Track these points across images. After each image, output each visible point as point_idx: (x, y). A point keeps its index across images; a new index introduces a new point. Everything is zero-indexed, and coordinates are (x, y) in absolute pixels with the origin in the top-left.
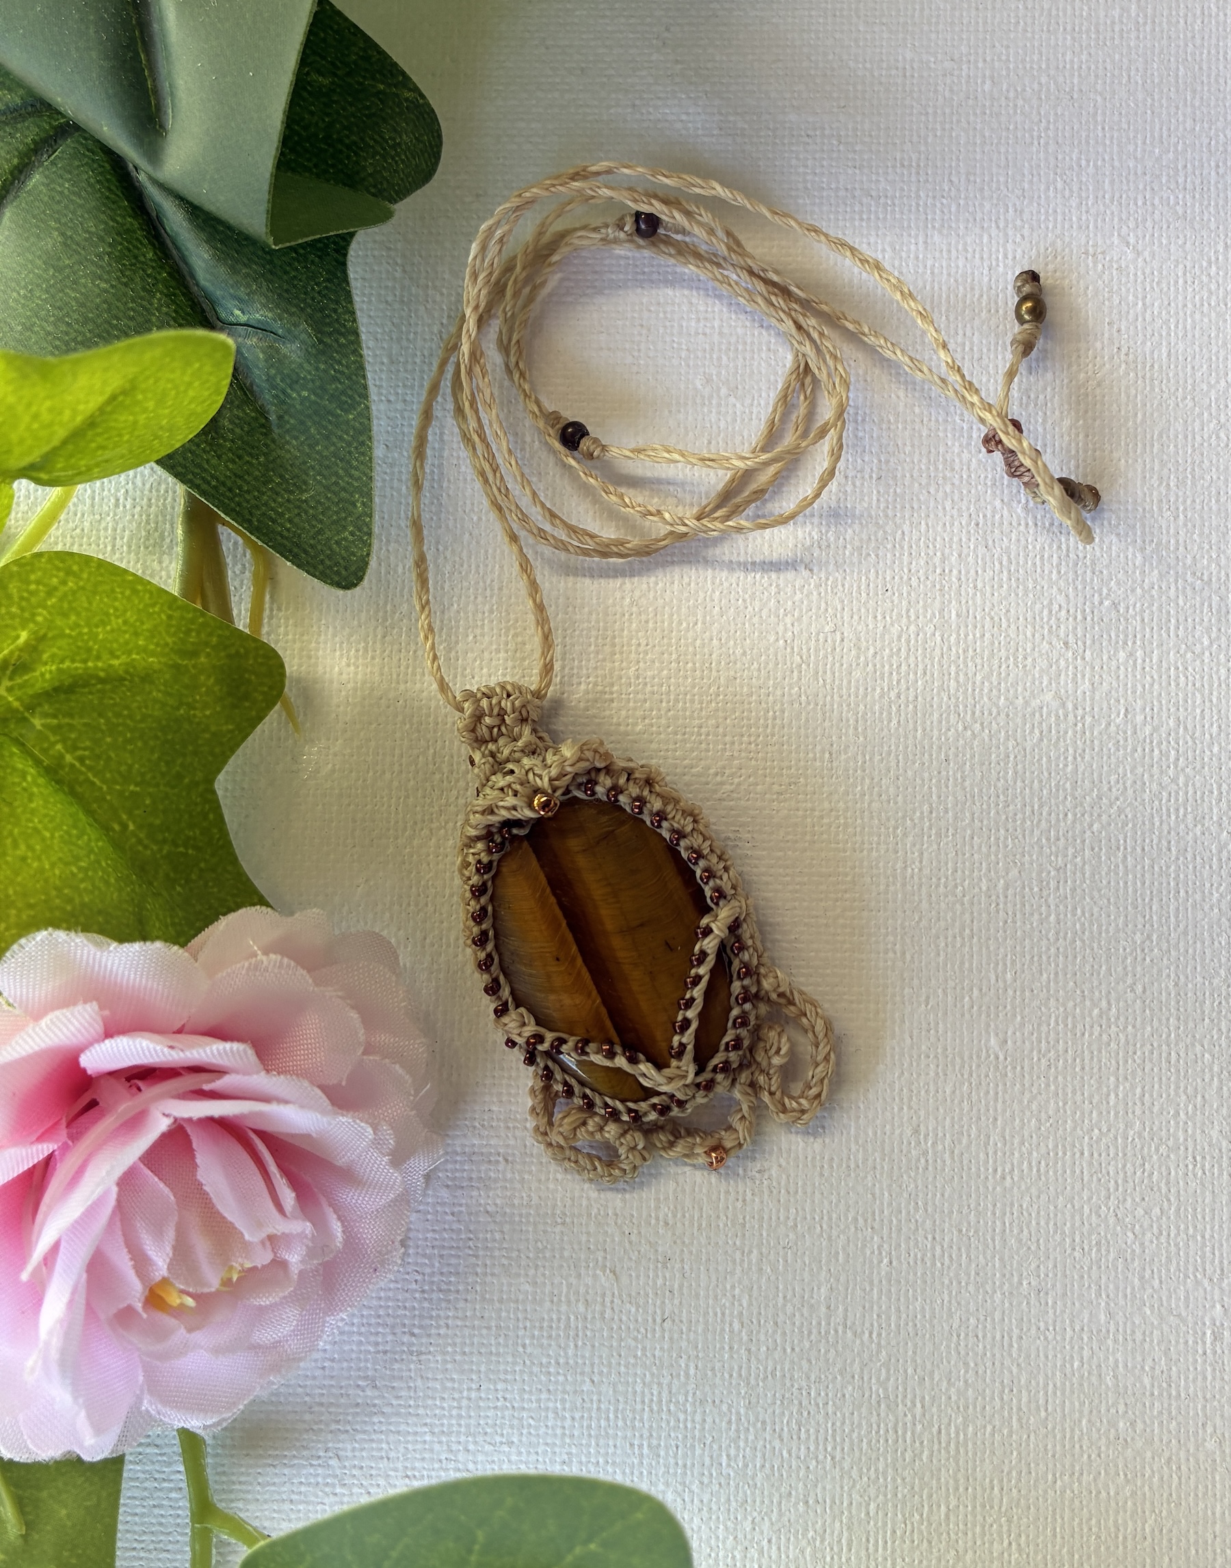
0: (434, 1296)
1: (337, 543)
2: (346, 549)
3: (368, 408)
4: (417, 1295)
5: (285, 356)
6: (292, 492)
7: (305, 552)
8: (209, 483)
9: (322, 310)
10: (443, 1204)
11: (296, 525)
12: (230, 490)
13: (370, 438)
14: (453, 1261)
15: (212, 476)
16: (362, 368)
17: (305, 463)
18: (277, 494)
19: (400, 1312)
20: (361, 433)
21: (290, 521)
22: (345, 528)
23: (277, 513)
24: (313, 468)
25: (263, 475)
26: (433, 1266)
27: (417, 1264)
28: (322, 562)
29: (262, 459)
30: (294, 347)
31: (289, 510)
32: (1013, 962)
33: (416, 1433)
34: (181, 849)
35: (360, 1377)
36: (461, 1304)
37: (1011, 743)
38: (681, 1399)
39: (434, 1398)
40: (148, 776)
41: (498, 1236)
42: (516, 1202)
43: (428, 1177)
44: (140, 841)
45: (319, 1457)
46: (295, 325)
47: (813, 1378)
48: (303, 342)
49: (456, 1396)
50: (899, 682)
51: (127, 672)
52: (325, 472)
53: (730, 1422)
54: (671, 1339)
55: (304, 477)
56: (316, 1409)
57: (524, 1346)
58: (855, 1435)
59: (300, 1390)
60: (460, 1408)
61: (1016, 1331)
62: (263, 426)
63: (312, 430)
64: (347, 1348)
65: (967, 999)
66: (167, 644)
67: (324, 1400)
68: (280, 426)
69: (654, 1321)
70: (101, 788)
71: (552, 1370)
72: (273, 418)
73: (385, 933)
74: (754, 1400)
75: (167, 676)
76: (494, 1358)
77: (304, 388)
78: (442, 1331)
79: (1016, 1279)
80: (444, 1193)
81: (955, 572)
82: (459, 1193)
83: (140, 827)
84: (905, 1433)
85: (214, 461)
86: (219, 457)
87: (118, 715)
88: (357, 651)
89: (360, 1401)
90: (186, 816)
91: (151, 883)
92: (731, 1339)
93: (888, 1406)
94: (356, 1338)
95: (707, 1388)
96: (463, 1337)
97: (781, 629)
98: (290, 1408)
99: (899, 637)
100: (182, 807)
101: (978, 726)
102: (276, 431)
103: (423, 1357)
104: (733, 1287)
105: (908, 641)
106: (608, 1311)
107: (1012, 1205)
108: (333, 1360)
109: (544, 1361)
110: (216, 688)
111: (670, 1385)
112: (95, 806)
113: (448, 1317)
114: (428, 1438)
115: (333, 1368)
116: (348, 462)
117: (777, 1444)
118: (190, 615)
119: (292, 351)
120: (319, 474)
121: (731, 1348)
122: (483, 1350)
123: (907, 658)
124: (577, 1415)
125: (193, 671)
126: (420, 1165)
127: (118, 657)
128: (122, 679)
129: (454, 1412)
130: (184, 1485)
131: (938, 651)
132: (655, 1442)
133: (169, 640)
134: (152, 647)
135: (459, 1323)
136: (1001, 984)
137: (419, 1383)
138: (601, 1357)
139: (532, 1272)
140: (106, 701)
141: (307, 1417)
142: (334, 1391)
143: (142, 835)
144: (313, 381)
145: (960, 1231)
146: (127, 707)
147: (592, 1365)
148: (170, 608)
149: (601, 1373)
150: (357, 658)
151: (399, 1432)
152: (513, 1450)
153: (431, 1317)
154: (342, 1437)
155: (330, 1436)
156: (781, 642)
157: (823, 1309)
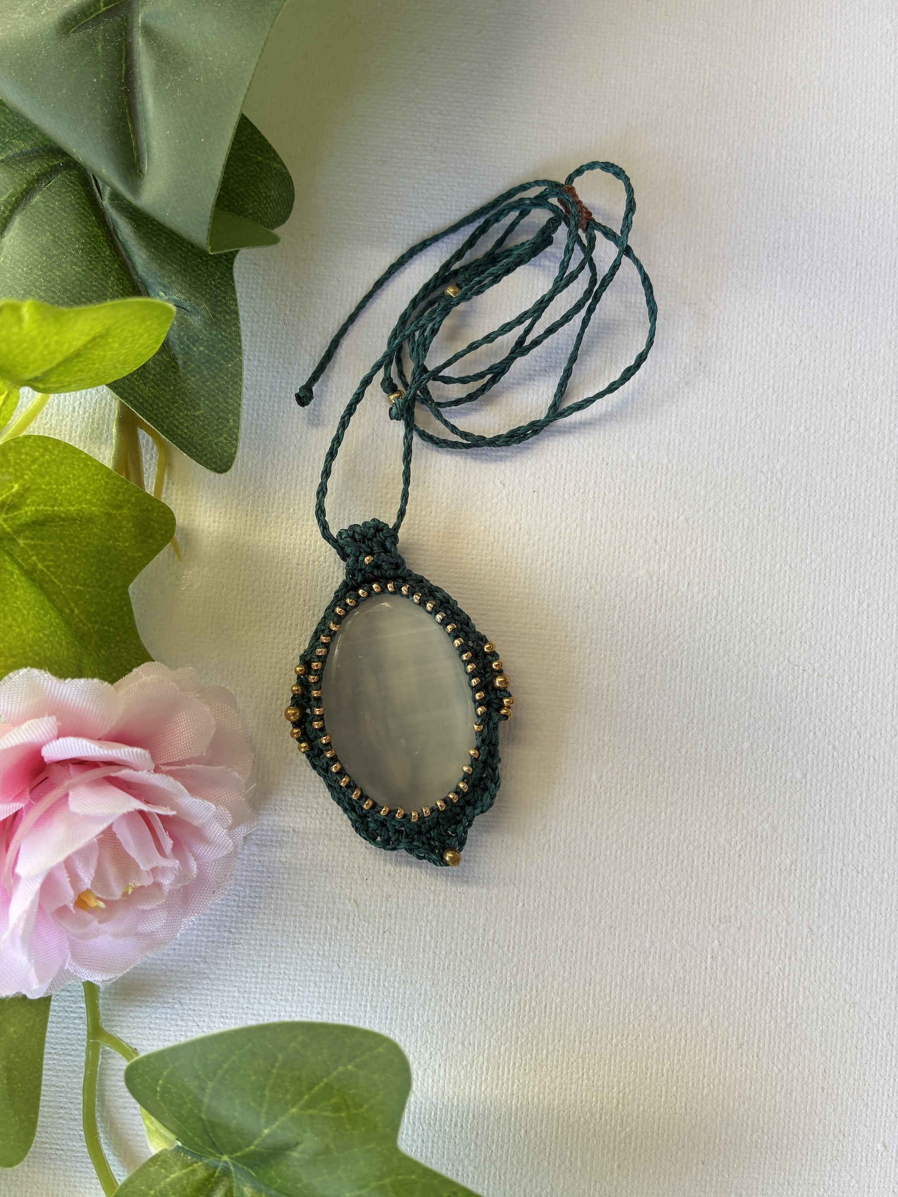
0: (245, 910)
1: (216, 444)
2: (221, 448)
3: (241, 361)
4: (235, 909)
5: (191, 324)
6: (189, 410)
7: (196, 448)
8: (138, 400)
9: (216, 297)
10: (254, 855)
11: (191, 431)
12: (151, 405)
13: (241, 380)
14: (258, 890)
15: (140, 396)
16: (239, 335)
17: (198, 392)
18: (180, 410)
19: (224, 918)
20: (235, 376)
21: (187, 428)
22: (221, 435)
23: (179, 422)
24: (204, 396)
25: (172, 398)
26: (245, 892)
27: (235, 890)
28: (206, 455)
29: (172, 388)
30: (197, 319)
31: (187, 421)
32: (609, 731)
33: (229, 991)
34: (106, 628)
35: (196, 956)
36: (261, 916)
37: (618, 599)
38: (392, 979)
39: (241, 971)
40: (89, 581)
41: (286, 876)
42: (299, 856)
43: (245, 838)
44: (81, 621)
45: (169, 1003)
46: (198, 305)
47: (472, 971)
48: (203, 316)
49: (255, 970)
50: (552, 557)
51: (78, 515)
52: (211, 399)
53: (420, 994)
54: (388, 943)
55: (198, 401)
56: (168, 973)
57: (298, 943)
58: (495, 1006)
59: (159, 962)
60: (257, 977)
61: (595, 950)
62: (174, 367)
63: (205, 372)
64: (190, 938)
65: (580, 751)
66: (104, 500)
67: (174, 968)
68: (184, 368)
69: (378, 932)
70: (59, 586)
71: (314, 958)
72: (180, 362)
73: (228, 688)
74: (436, 982)
75: (103, 520)
76: (279, 949)
77: (201, 345)
78: (249, 931)
79: (597, 919)
80: (255, 849)
81: (592, 492)
82: (264, 849)
83: (82, 612)
84: (525, 1006)
85: (142, 387)
86: (145, 384)
87: (72, 541)
88: (220, 513)
89: (196, 970)
90: (110, 608)
91: (86, 647)
92: (424, 945)
93: (516, 990)
94: (195, 932)
95: (408, 974)
96: (261, 935)
97: (483, 519)
98: (152, 972)
99: (555, 530)
100: (108, 601)
101: (598, 587)
102: (181, 370)
103: (236, 946)
104: (427, 915)
105: (560, 533)
106: (351, 925)
107: (599, 875)
108: (180, 945)
109: (310, 952)
110: (133, 530)
111: (386, 971)
112: (54, 597)
113: (253, 923)
114: (236, 994)
115: (180, 950)
116: (226, 394)
117: (448, 1009)
118: (119, 483)
119: (196, 321)
120: (208, 400)
121: (424, 951)
122: (273, 944)
123: (558, 543)
124: (328, 986)
125: (119, 518)
126: (242, 831)
127: (73, 506)
128: (75, 519)
129: (253, 980)
130: (84, 1016)
131: (577, 540)
132: (374, 1004)
133: (106, 497)
134: (95, 501)
135: (260, 927)
136: (601, 743)
137: (233, 961)
138: (345, 952)
139: (306, 899)
140: (64, 532)
141: (163, 978)
142: (180, 963)
143: (83, 617)
144: (207, 341)
145: (566, 889)
146: (78, 537)
147: (339, 956)
148: (107, 477)
149: (344, 962)
150: (220, 518)
151: (219, 990)
152: (288, 1004)
153: (242, 923)
154: (184, 991)
155: (176, 990)
156: (483, 528)
157: (481, 931)
